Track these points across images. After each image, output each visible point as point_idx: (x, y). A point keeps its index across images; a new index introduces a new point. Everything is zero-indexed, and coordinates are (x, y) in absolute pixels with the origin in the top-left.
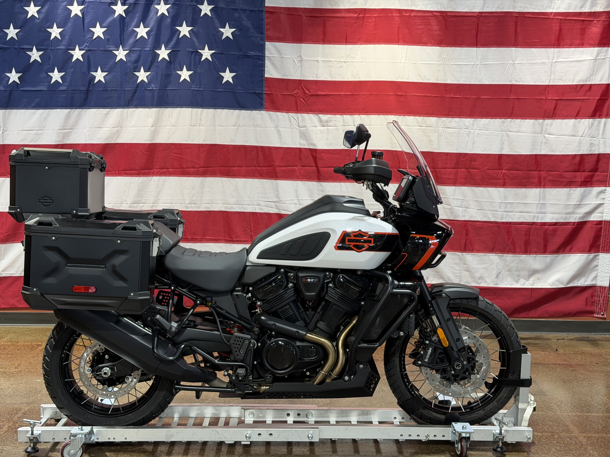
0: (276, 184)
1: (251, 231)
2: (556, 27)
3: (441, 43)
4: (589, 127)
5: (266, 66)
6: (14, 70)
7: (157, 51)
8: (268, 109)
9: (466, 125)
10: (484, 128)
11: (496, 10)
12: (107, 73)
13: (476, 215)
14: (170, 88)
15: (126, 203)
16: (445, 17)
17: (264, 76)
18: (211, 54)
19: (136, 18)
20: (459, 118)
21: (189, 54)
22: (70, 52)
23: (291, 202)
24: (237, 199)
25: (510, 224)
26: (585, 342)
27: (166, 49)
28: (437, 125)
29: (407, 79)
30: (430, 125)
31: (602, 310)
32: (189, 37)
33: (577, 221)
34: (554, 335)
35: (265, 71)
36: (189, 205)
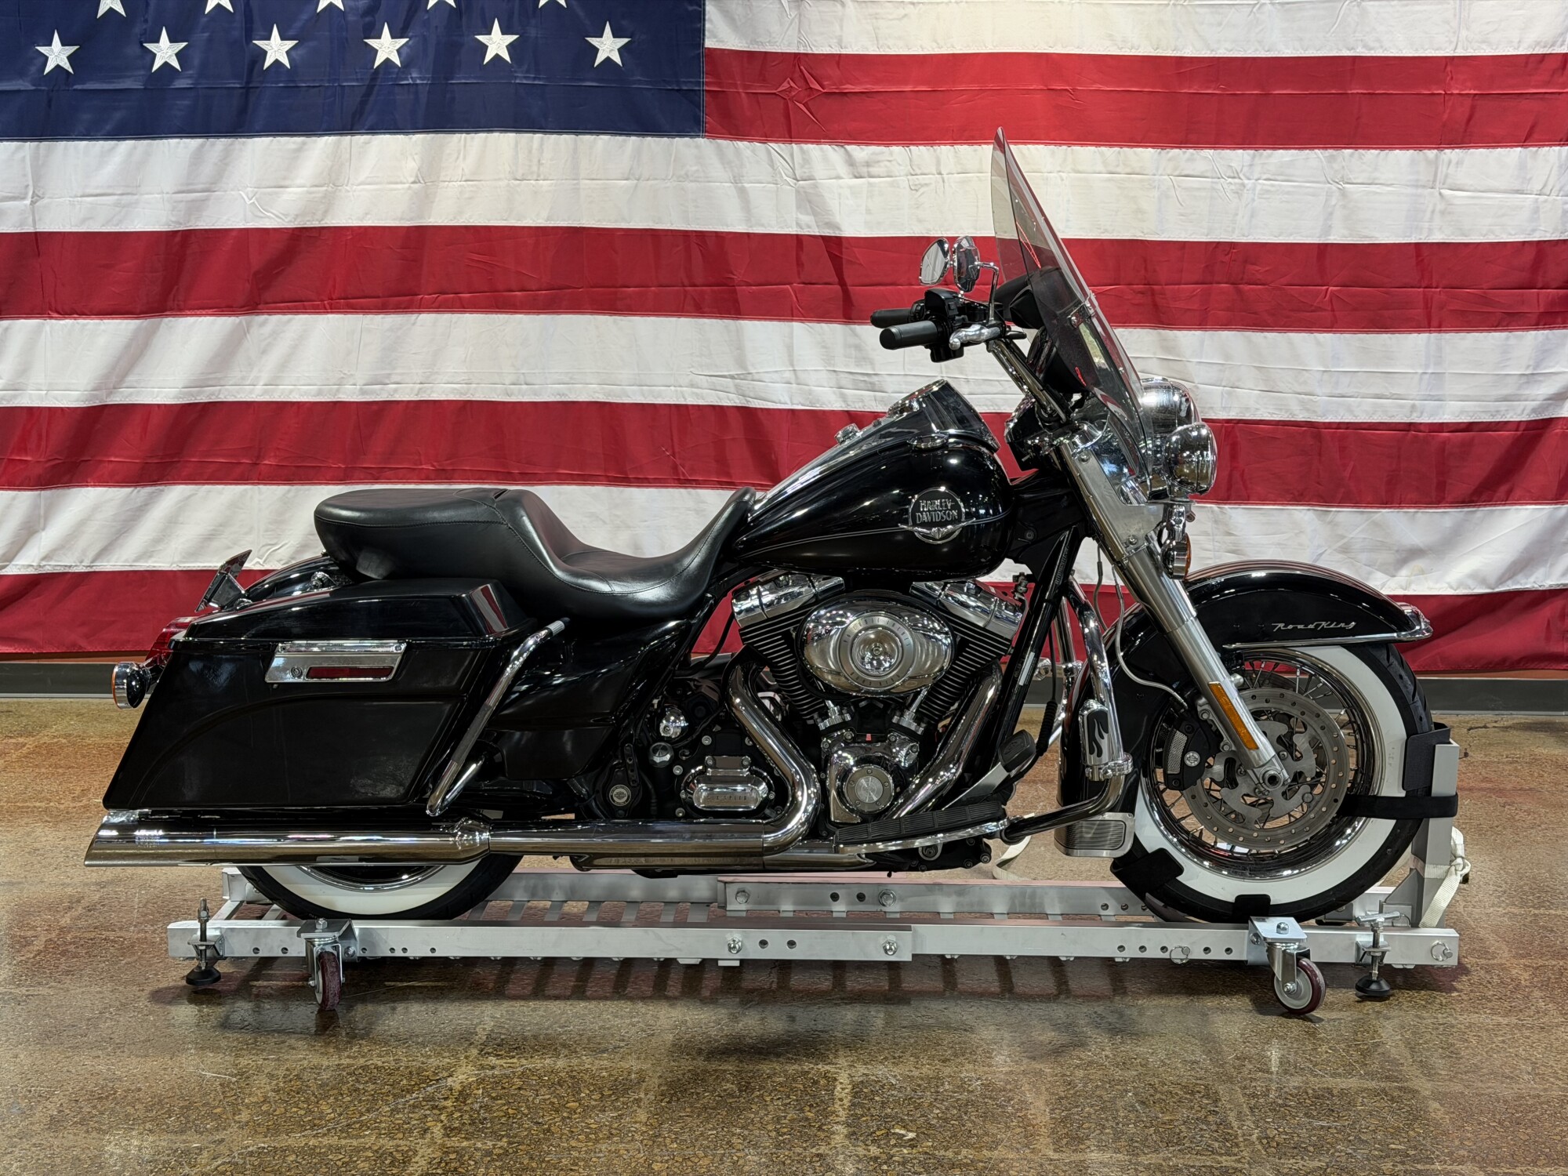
0: (738, 331)
1: (674, 454)
4: (1560, 167)
5: (707, 17)
6: (56, 37)
8: (713, 133)
9: (1231, 167)
10: (1281, 175)
12: (296, 42)
13: (1258, 406)
14: (459, 78)
15: (352, 382)
17: (703, 44)
20: (1215, 148)
23: (775, 377)
24: (637, 372)
25: (1347, 429)
26: (1542, 735)
28: (1157, 169)
29: (1078, 47)
30: (1137, 170)
33: (1525, 418)
34: (1460, 718)
35: (704, 30)
36: (512, 387)
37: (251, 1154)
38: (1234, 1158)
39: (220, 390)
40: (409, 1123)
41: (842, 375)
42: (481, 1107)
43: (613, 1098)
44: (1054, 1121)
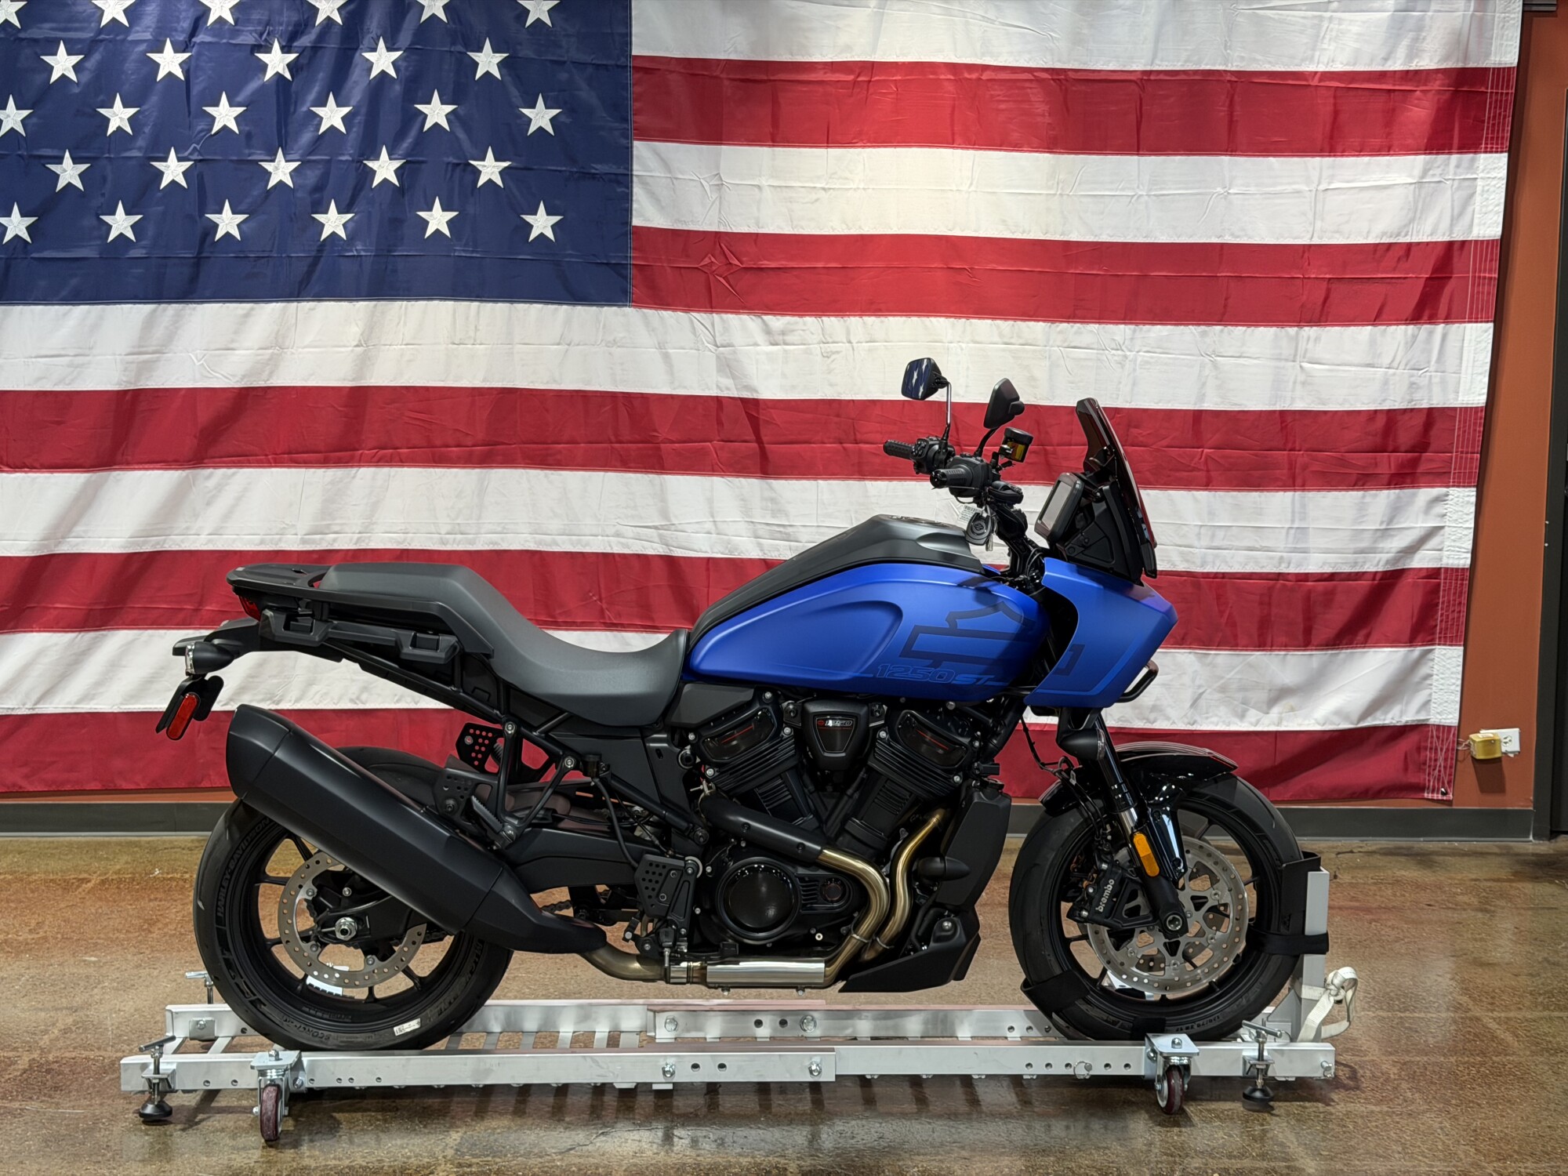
0: (661, 485)
1: (600, 599)
2: (1325, 109)
3: (1054, 144)
4: (1406, 343)
5: (634, 198)
6: (16, 208)
7: (370, 164)
8: (639, 303)
9: (1114, 340)
10: (1160, 347)
11: (1182, 65)
12: (246, 216)
14: (400, 251)
15: (294, 532)
16: (1064, 82)
17: (631, 222)
18: (500, 169)
19: (318, 84)
20: (1099, 323)
21: (446, 171)
22: (155, 164)
23: (697, 527)
24: (566, 522)
25: (1223, 578)
26: (1403, 859)
27: (390, 159)
28: (1048, 340)
29: (975, 231)
30: (1030, 341)
31: (1443, 783)
32: (447, 128)
33: (1380, 569)
34: (1330, 844)
35: (631, 210)
36: (448, 536)
39: (165, 540)
41: (759, 526)
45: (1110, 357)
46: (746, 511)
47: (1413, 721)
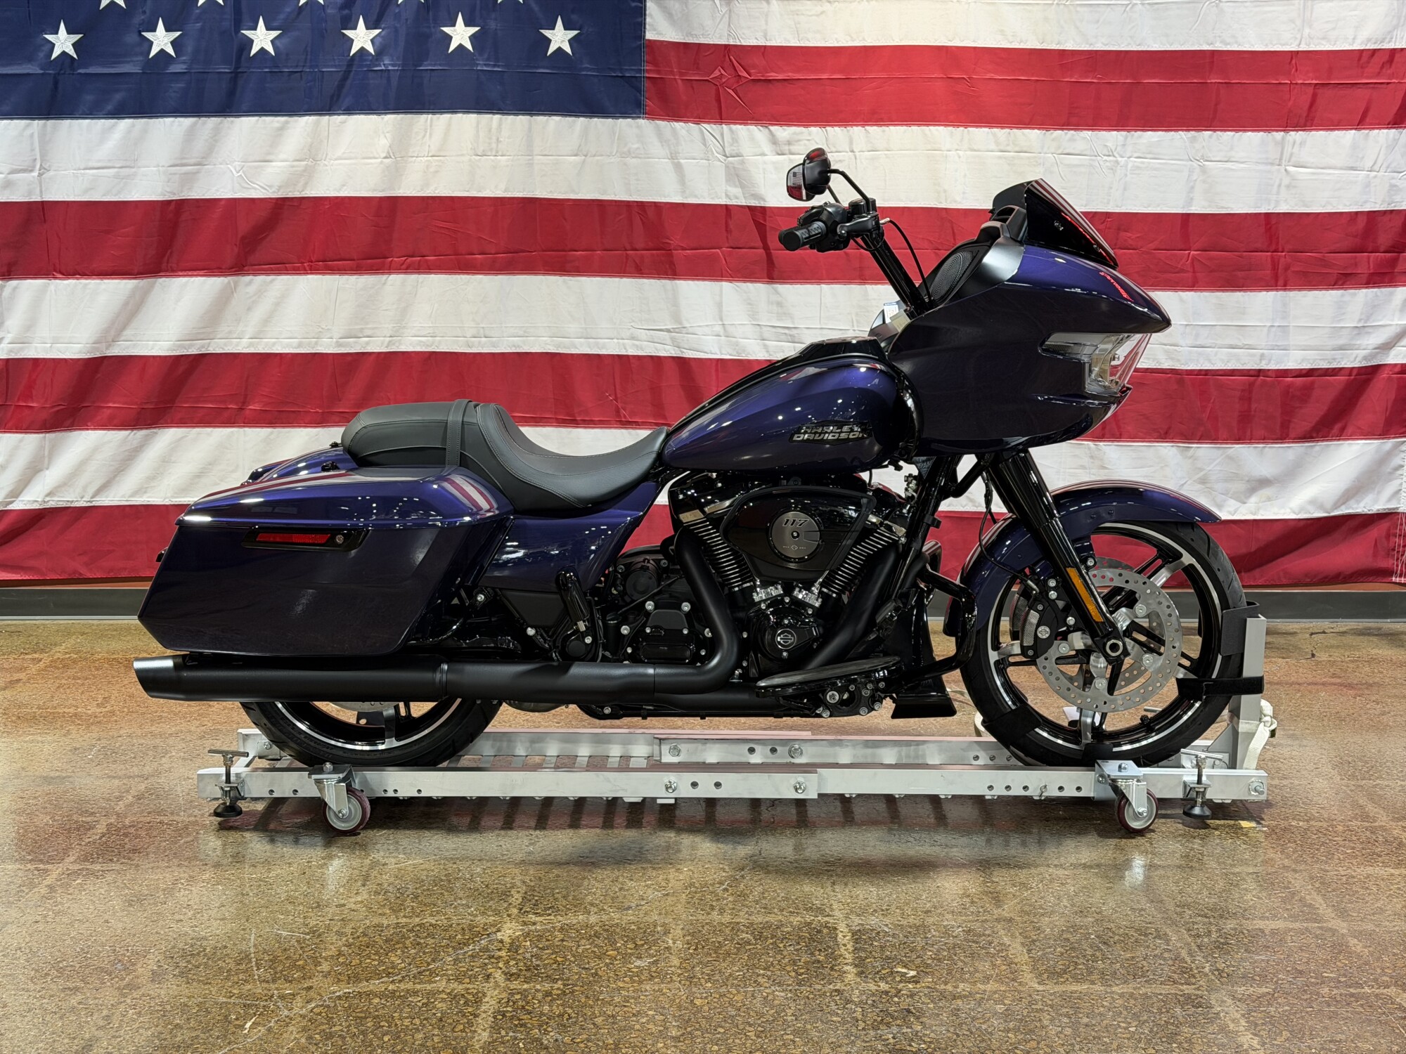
0: (674, 290)
1: (616, 399)
4: (1388, 148)
5: (647, 12)
6: (63, 26)
8: (652, 115)
9: (1107, 146)
10: (1149, 153)
12: (279, 32)
14: (425, 65)
15: (328, 336)
17: (644, 36)
20: (1091, 130)
23: (706, 330)
24: (583, 326)
25: (1206, 375)
26: (1375, 639)
28: (1042, 147)
29: (974, 41)
30: (1025, 149)
33: (1357, 365)
34: (1303, 625)
35: (645, 24)
36: (473, 339)
37: (339, 998)
38: (1194, 987)
39: (209, 343)
40: (472, 970)
41: (765, 329)
42: (532, 956)
43: (646, 947)
44: (1032, 959)
45: (1101, 163)
46: (753, 315)
47: (1385, 509)
